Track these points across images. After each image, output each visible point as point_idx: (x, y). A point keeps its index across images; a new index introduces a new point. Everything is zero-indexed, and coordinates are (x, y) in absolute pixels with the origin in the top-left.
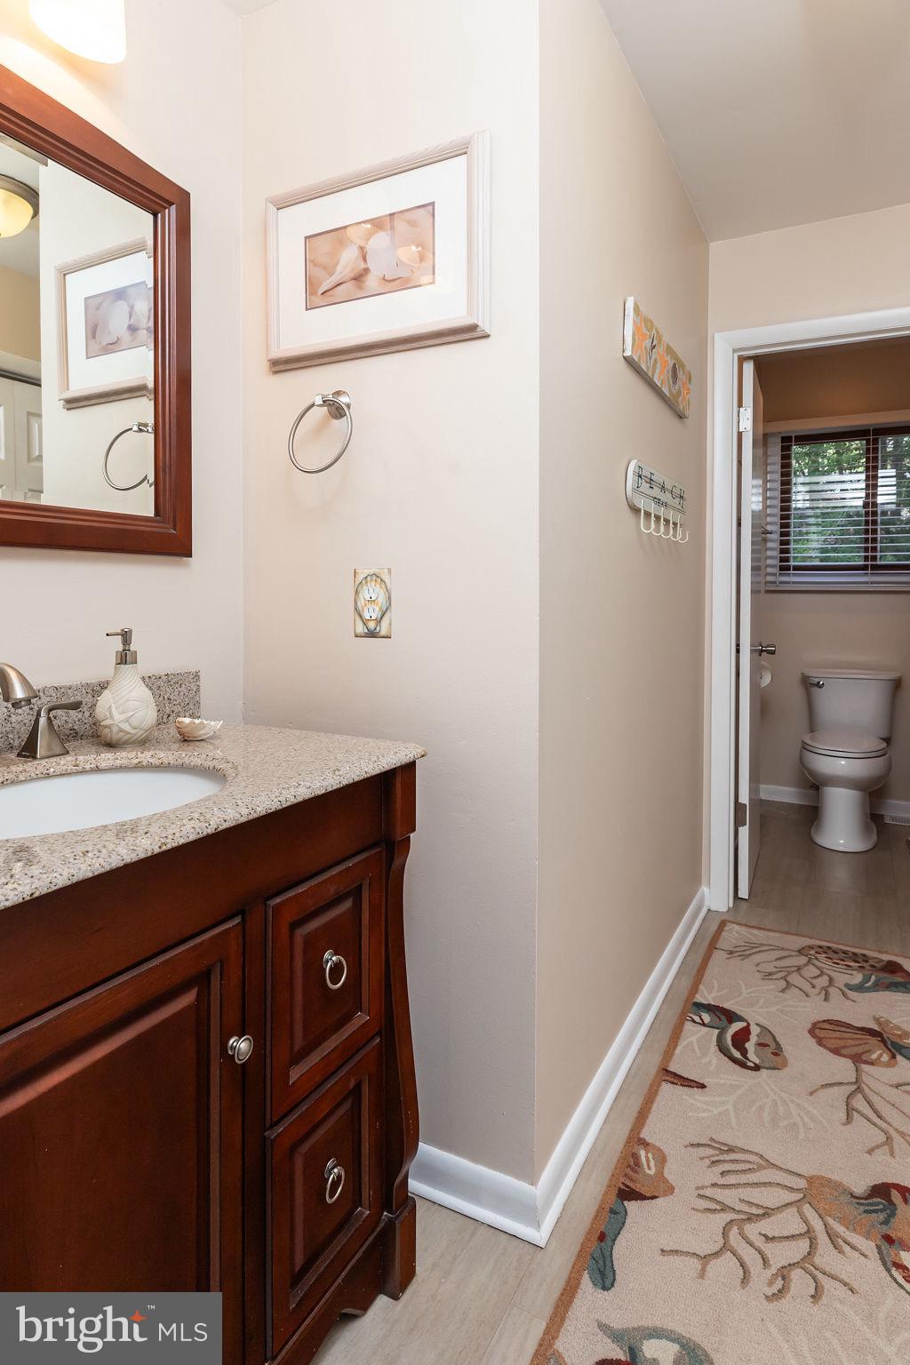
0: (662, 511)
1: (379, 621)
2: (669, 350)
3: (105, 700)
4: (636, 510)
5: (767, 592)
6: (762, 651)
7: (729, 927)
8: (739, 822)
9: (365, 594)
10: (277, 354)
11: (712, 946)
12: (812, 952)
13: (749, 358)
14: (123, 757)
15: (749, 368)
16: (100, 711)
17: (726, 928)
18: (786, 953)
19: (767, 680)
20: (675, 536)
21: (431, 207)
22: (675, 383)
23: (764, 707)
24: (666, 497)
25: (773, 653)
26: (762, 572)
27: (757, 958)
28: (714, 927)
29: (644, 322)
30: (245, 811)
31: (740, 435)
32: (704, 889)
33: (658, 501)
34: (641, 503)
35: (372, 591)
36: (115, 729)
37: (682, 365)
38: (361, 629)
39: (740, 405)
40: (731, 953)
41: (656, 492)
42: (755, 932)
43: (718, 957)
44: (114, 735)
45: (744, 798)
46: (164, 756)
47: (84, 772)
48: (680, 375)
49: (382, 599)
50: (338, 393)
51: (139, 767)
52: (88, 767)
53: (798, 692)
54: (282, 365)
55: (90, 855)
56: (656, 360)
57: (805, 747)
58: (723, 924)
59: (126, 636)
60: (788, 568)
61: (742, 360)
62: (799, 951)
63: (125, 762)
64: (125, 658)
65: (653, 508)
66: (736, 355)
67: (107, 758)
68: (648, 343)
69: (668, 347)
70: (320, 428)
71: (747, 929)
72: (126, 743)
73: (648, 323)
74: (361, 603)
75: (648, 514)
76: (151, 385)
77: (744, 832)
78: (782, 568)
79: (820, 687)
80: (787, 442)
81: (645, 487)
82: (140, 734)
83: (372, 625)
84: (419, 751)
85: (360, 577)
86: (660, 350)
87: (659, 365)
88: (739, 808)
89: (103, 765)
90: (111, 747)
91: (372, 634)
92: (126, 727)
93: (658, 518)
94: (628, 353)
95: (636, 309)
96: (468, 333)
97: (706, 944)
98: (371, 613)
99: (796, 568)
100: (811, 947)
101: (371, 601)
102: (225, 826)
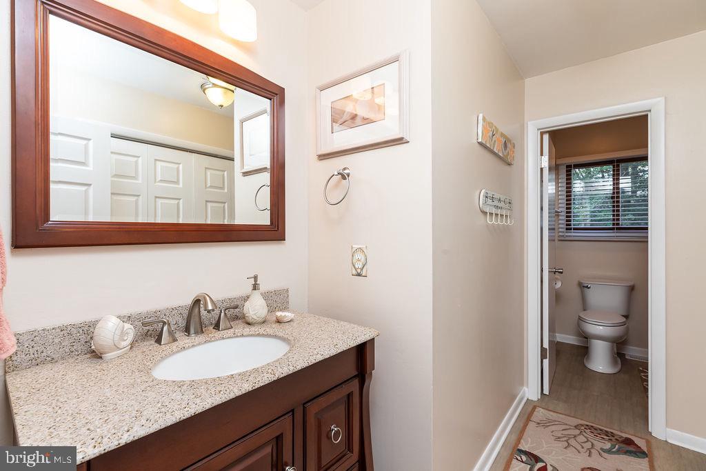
0: (499, 212)
1: (362, 269)
2: (502, 135)
3: (247, 304)
4: (485, 213)
5: (559, 240)
6: (555, 272)
7: (538, 409)
8: (543, 356)
9: (356, 257)
10: (320, 153)
11: (528, 419)
12: (583, 428)
13: (546, 132)
14: (253, 329)
15: (546, 137)
16: (245, 310)
17: (536, 410)
18: (568, 427)
19: (559, 285)
20: (506, 222)
21: (383, 86)
22: (506, 149)
23: (557, 298)
24: (502, 204)
25: (562, 273)
26: (556, 231)
27: (553, 428)
28: (530, 409)
29: (488, 124)
30: (291, 368)
31: (542, 169)
32: (525, 388)
33: (497, 207)
34: (487, 210)
35: (359, 256)
36: (250, 318)
37: (510, 141)
38: (354, 272)
39: (542, 155)
40: (539, 424)
41: (496, 203)
42: (552, 413)
43: (531, 425)
44: (250, 320)
45: (546, 345)
46: (269, 331)
47: (237, 336)
48: (509, 145)
49: (363, 260)
50: (345, 169)
51: (259, 335)
52: (239, 334)
53: (577, 291)
54: (323, 157)
55: (222, 392)
56: (495, 141)
57: (580, 318)
58: (535, 408)
59: (256, 278)
60: (571, 229)
61: (542, 134)
62: (575, 427)
63: (253, 333)
64: (255, 287)
65: (494, 211)
66: (539, 131)
67: (247, 330)
68: (491, 133)
69: (502, 133)
70: (337, 185)
71: (546, 411)
72: (255, 323)
73: (490, 124)
74: (354, 261)
75: (491, 214)
76: (269, 167)
77: (546, 362)
78: (567, 229)
79: (589, 288)
80: (569, 168)
81: (490, 201)
82: (260, 320)
83: (359, 271)
84: (376, 333)
85: (354, 249)
86: (497, 136)
87: (496, 143)
88: (543, 350)
89: (245, 334)
90: (249, 324)
91: (359, 275)
92: (255, 317)
93: (497, 215)
94: (480, 140)
95: (484, 119)
96: (399, 141)
97: (526, 416)
98: (359, 265)
99: (575, 229)
100: (582, 425)
101: (359, 260)
102: (282, 376)
